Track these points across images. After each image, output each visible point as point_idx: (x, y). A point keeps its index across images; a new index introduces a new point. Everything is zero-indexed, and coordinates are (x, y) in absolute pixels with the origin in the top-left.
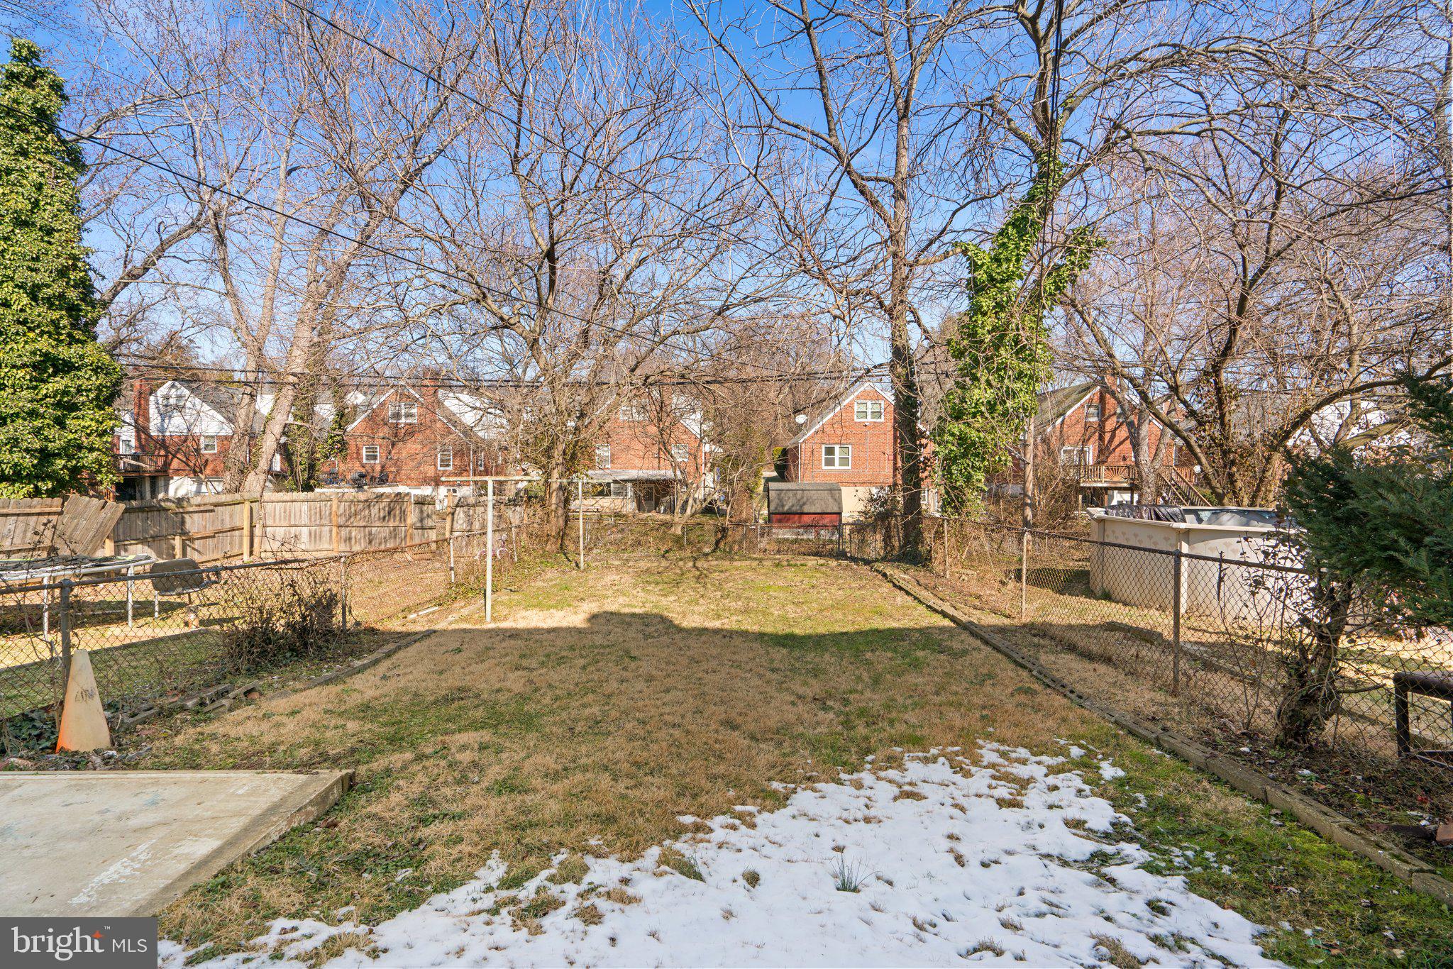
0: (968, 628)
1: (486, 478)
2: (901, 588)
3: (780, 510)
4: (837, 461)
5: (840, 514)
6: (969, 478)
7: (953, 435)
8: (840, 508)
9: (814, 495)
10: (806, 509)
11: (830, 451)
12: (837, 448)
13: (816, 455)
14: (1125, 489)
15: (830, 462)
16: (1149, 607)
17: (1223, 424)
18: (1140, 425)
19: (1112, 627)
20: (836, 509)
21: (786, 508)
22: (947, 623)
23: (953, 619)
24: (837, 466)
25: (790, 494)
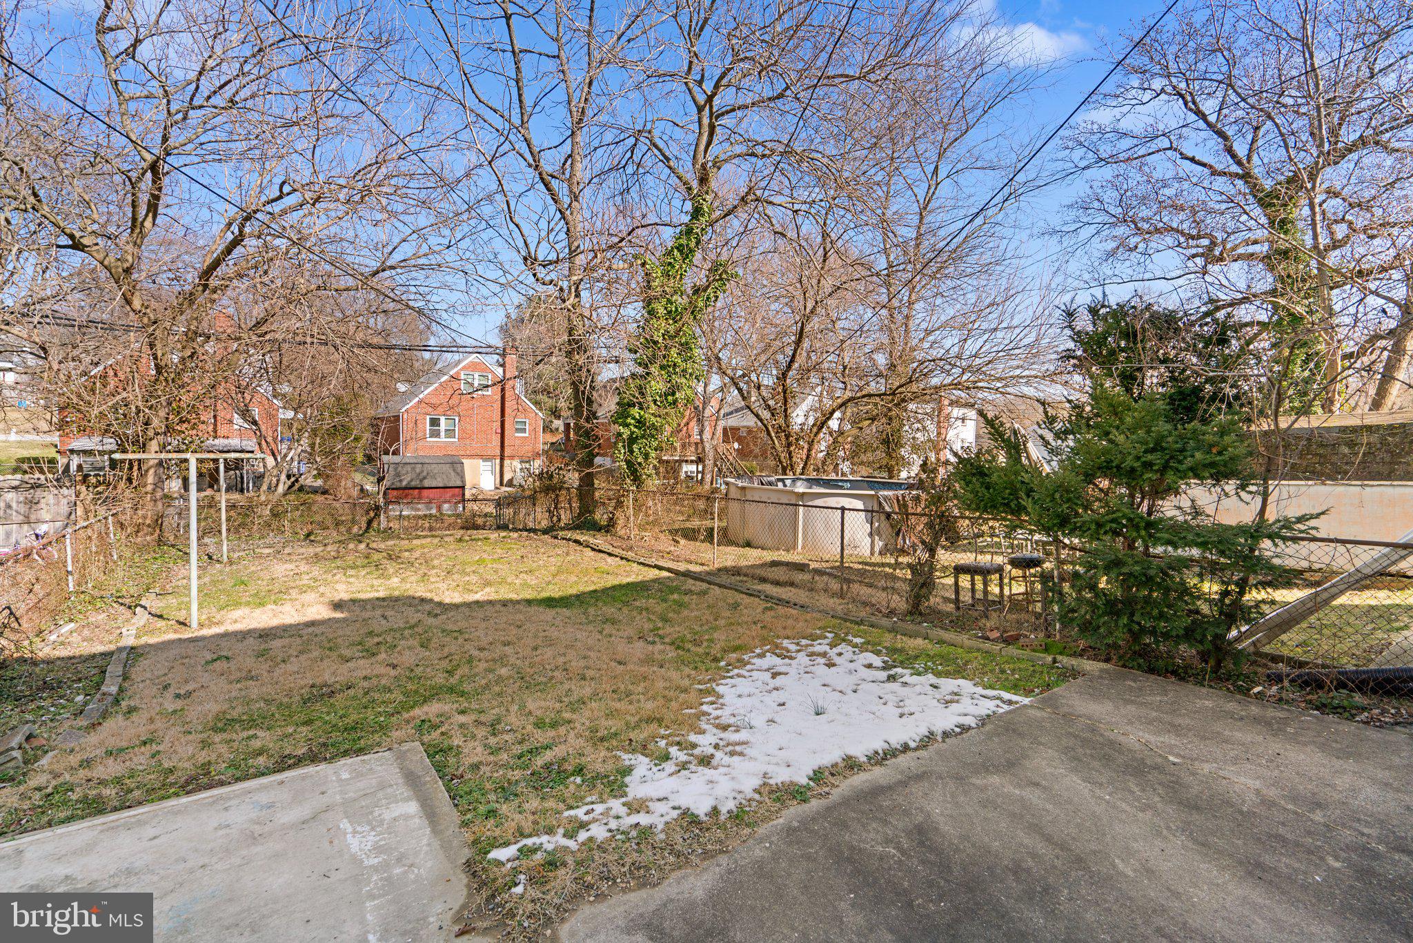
0: (687, 574)
1: (188, 456)
2: (600, 551)
3: (398, 485)
4: (443, 434)
5: (463, 488)
6: (646, 456)
7: (634, 418)
8: (463, 481)
9: (435, 469)
10: (427, 483)
11: (435, 422)
12: (443, 420)
13: (420, 426)
14: (692, 462)
15: (436, 434)
16: (778, 549)
17: (786, 416)
18: (704, 409)
19: (774, 564)
20: (459, 483)
21: (404, 483)
22: (665, 574)
23: (669, 570)
24: (443, 438)
25: (409, 468)
